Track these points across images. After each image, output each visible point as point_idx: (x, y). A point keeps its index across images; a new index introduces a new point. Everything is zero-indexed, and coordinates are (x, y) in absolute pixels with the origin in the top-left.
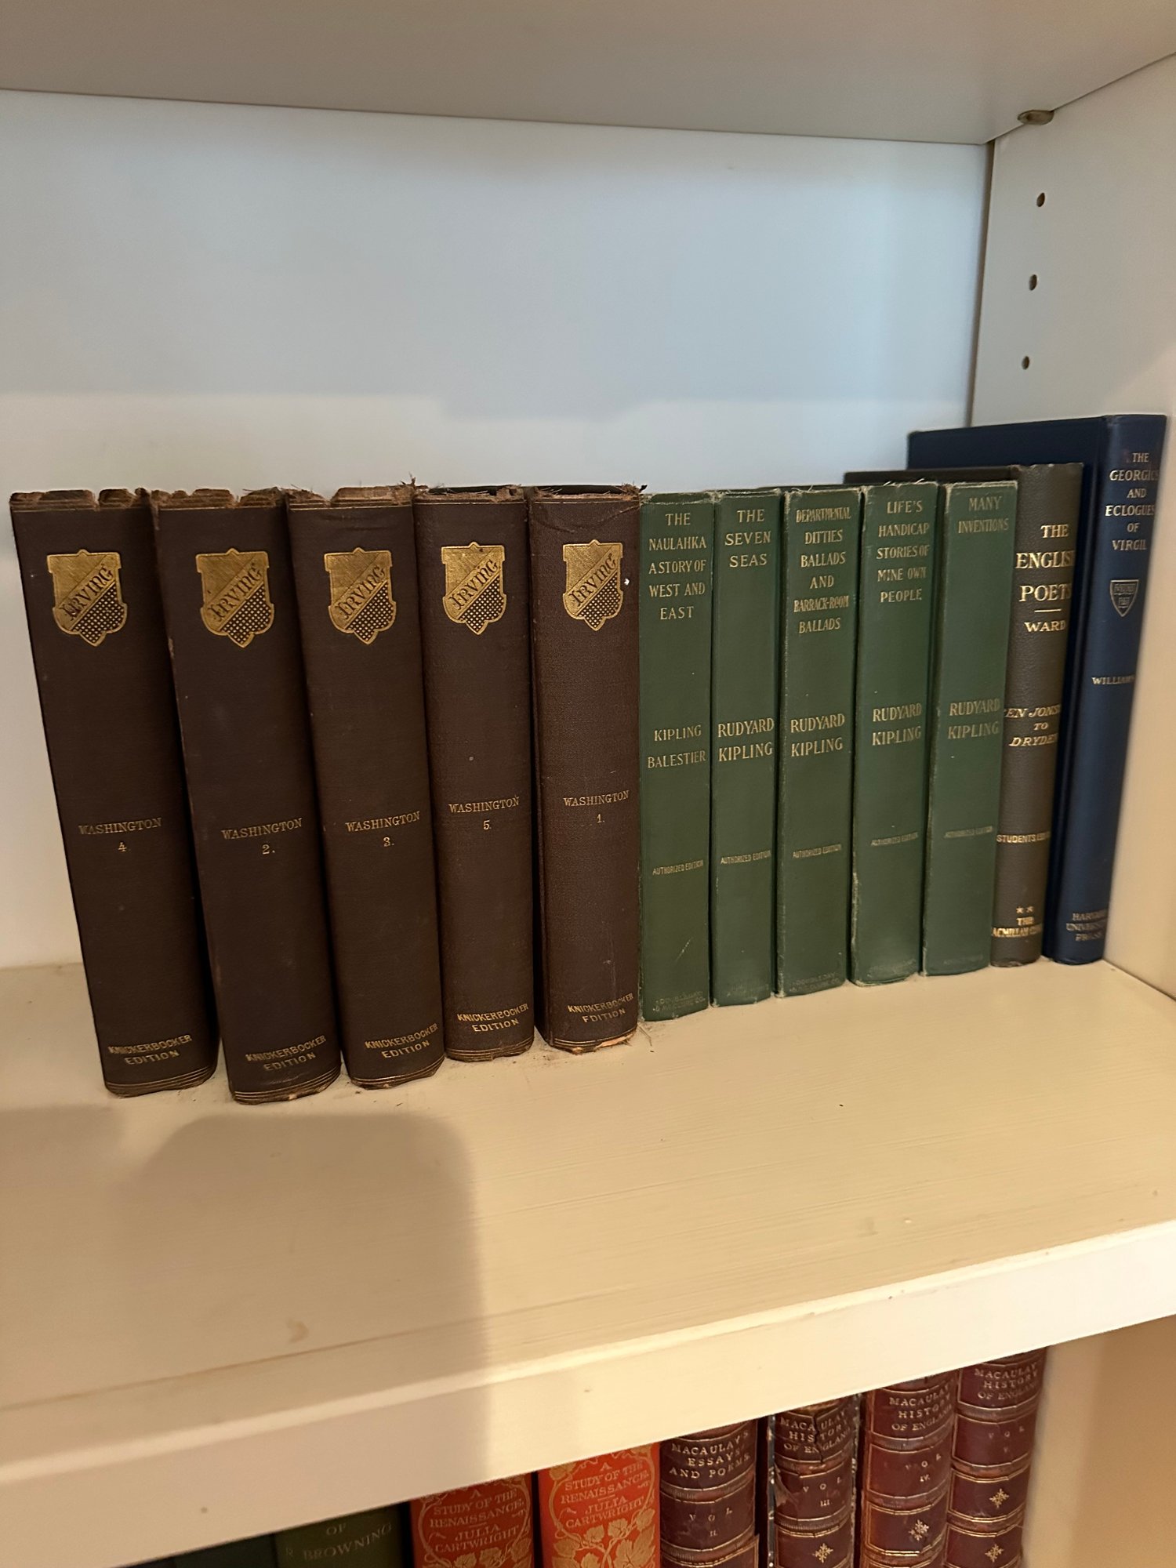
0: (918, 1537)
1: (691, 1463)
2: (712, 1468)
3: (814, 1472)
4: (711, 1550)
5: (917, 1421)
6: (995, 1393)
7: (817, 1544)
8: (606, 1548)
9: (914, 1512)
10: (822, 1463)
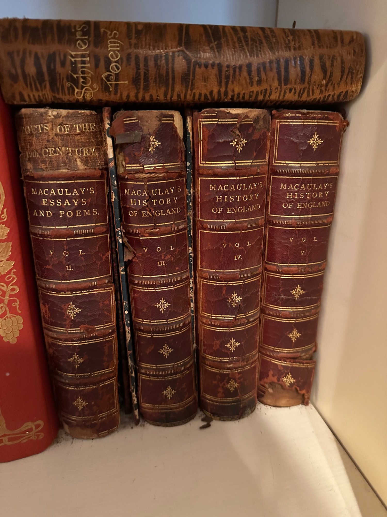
0: (234, 305)
1: (44, 202)
2: (61, 208)
3: (151, 234)
4: (68, 281)
5: (229, 204)
6: (295, 202)
7: (157, 296)
9: (230, 284)
10: (155, 227)
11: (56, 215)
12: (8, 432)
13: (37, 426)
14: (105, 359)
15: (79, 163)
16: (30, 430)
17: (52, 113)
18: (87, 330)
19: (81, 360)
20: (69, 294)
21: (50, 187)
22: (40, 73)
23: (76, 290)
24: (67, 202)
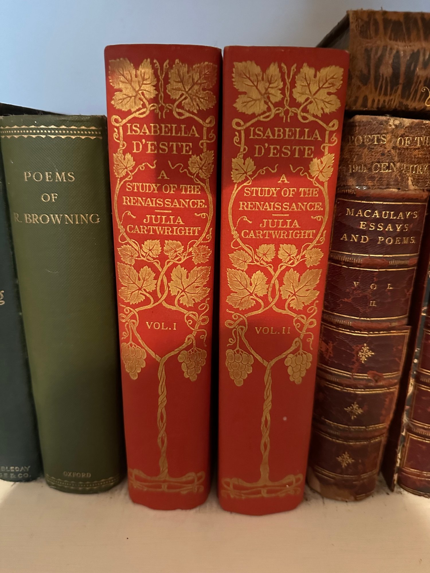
1: (362, 225)
2: (381, 234)
4: (369, 319)
8: (275, 270)
11: (373, 241)
12: (269, 483)
13: (297, 480)
14: (384, 412)
15: (410, 182)
16: (290, 484)
17: (394, 122)
18: (374, 376)
19: (360, 411)
20: (365, 334)
21: (373, 208)
22: (395, 75)
23: (373, 330)
24: (390, 227)
